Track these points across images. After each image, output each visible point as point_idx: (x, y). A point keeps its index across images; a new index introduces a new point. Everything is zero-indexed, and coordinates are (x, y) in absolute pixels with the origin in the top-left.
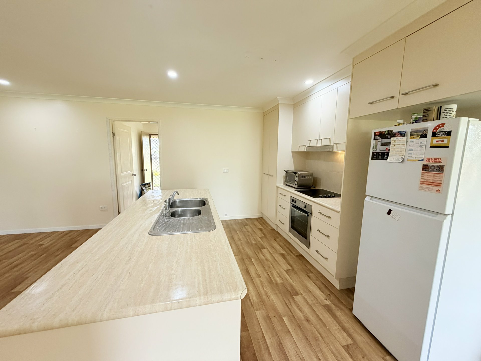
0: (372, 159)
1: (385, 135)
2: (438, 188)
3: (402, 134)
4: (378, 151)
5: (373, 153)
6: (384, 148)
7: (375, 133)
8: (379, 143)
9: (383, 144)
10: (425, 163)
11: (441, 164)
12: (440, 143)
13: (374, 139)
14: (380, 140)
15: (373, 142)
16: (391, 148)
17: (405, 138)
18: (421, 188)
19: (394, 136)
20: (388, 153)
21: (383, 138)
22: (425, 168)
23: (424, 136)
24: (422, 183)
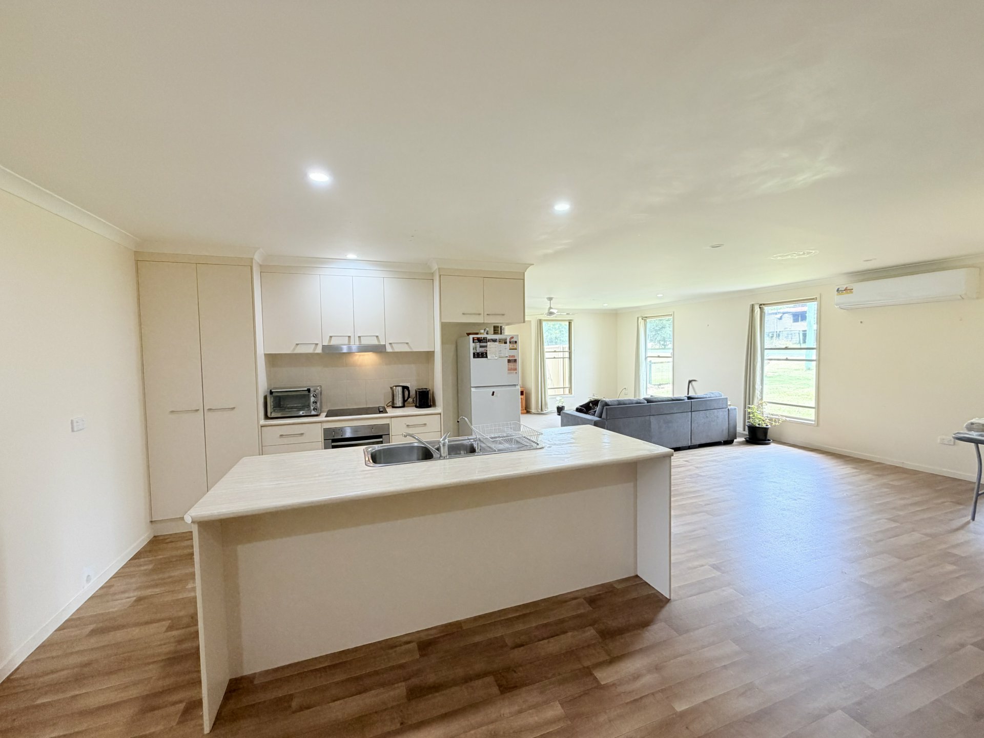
0: (474, 357)
1: (482, 340)
2: (515, 371)
3: (495, 341)
4: (478, 351)
5: (474, 354)
6: (482, 350)
7: (473, 338)
8: (478, 346)
9: (481, 347)
10: (509, 359)
11: (515, 358)
12: (513, 347)
13: (473, 342)
14: (479, 344)
15: (472, 345)
16: (488, 349)
17: (496, 343)
18: (509, 373)
19: (489, 342)
20: (486, 353)
21: (480, 342)
22: (509, 361)
23: (506, 343)
24: (509, 370)
